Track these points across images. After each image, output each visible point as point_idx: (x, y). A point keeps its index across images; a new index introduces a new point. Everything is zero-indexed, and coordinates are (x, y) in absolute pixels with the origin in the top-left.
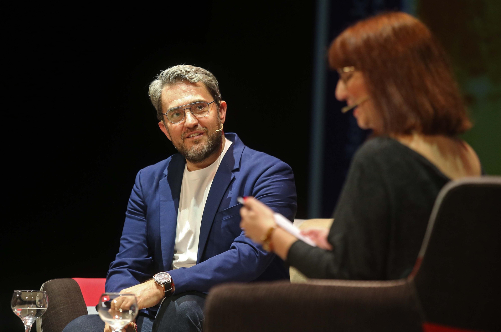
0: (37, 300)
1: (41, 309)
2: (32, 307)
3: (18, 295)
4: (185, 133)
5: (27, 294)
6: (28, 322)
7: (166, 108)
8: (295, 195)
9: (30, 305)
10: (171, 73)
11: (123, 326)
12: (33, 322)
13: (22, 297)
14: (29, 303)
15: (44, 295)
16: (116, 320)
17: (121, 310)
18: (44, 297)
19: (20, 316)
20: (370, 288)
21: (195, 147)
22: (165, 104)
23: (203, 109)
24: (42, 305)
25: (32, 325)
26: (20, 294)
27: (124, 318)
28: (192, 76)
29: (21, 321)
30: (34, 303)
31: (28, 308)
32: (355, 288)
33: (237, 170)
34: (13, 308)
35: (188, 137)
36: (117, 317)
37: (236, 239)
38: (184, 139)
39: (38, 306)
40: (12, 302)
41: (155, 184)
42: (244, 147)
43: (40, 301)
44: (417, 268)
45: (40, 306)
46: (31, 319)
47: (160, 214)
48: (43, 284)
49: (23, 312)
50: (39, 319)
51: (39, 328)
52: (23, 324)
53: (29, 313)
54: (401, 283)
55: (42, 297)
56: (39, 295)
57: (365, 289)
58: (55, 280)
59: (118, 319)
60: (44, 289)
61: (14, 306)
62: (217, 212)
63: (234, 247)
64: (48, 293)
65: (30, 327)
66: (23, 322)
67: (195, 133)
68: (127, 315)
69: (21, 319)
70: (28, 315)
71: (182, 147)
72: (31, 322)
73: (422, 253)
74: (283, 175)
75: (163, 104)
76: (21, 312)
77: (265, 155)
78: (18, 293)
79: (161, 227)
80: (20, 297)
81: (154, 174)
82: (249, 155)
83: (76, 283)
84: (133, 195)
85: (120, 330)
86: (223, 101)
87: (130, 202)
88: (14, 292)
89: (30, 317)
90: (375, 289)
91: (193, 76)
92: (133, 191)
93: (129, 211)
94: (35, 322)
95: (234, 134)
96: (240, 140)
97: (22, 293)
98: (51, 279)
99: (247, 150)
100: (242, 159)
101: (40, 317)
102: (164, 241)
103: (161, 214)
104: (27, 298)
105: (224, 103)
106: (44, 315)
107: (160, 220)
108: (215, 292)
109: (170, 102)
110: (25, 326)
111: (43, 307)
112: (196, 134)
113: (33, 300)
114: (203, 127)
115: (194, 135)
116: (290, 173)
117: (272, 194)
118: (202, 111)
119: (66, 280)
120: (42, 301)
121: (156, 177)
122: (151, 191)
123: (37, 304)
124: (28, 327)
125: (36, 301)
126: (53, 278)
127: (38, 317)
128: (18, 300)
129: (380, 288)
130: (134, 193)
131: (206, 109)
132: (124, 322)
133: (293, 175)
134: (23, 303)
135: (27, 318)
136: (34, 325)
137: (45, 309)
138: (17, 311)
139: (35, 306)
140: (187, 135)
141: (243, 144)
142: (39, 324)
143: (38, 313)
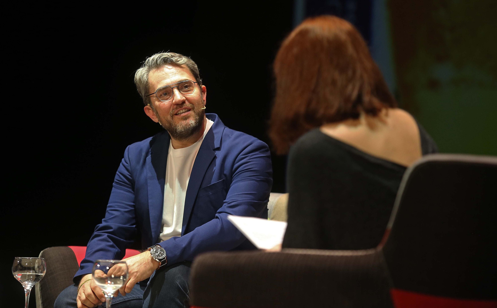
0: (36, 266)
1: (39, 274)
2: (31, 273)
3: (18, 262)
4: (173, 109)
5: (26, 261)
6: (28, 286)
7: (154, 89)
8: (271, 170)
9: (29, 271)
10: (158, 57)
11: (115, 290)
12: (32, 287)
13: (23, 263)
14: (29, 269)
15: (42, 262)
16: (109, 285)
17: (113, 276)
18: (42, 264)
19: (20, 281)
20: (342, 257)
21: (184, 123)
22: (153, 85)
23: (189, 88)
24: (40, 270)
25: (31, 289)
26: (21, 261)
27: (115, 283)
28: (177, 59)
29: (22, 285)
30: (33, 269)
31: (28, 274)
32: (328, 256)
33: (219, 149)
34: (13, 273)
35: (176, 114)
36: (109, 282)
37: (218, 211)
38: (172, 116)
39: (37, 272)
40: (13, 268)
41: (142, 161)
42: (224, 127)
43: (38, 267)
44: (386, 238)
45: (39, 272)
46: (30, 283)
47: (147, 189)
48: (42, 252)
49: (23, 277)
50: (38, 284)
51: (38, 292)
52: (23, 288)
53: (28, 278)
54: (370, 252)
55: (41, 264)
56: (37, 261)
57: (338, 257)
58: (53, 248)
59: (111, 284)
60: (42, 256)
61: (15, 272)
62: (200, 188)
63: (217, 218)
64: (46, 260)
65: (29, 291)
66: (23, 286)
67: (182, 110)
68: (119, 281)
69: (22, 283)
70: (28, 280)
71: (170, 124)
72: (31, 287)
73: (390, 225)
74: (260, 152)
75: (150, 86)
76: (21, 277)
77: (243, 135)
78: (18, 260)
79: (149, 201)
80: (20, 264)
81: (141, 150)
82: (229, 136)
83: (72, 251)
84: (121, 168)
85: (112, 294)
86: (203, 86)
87: (118, 174)
88: (14, 259)
89: (29, 282)
90: (347, 257)
91: (179, 60)
92: (121, 164)
93: (116, 182)
94: (34, 286)
95: (215, 115)
96: (221, 121)
97: (22, 259)
98: (48, 247)
99: (227, 130)
100: (223, 139)
101: (38, 282)
102: (152, 214)
103: (149, 188)
104: (27, 264)
105: (204, 87)
106: (42, 280)
107: (148, 194)
108: (199, 259)
109: (158, 82)
110: (25, 290)
111: (41, 273)
112: (184, 111)
113: (32, 266)
114: (190, 104)
115: (181, 111)
116: (267, 151)
117: (252, 169)
118: (189, 89)
119: (62, 249)
120: (40, 267)
121: (144, 154)
122: (139, 167)
123: (36, 270)
124: (27, 291)
125: (34, 267)
126: (50, 246)
127: (37, 281)
128: (19, 267)
129: (351, 257)
130: (123, 167)
131: (191, 88)
132: (116, 287)
133: (269, 152)
134: (24, 269)
135: (26, 283)
136: (33, 289)
137: (43, 274)
138: (18, 276)
139: (34, 271)
140: (176, 112)
141: (224, 124)
142: (38, 289)
143: (37, 278)
